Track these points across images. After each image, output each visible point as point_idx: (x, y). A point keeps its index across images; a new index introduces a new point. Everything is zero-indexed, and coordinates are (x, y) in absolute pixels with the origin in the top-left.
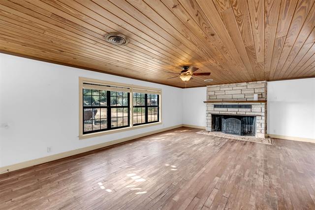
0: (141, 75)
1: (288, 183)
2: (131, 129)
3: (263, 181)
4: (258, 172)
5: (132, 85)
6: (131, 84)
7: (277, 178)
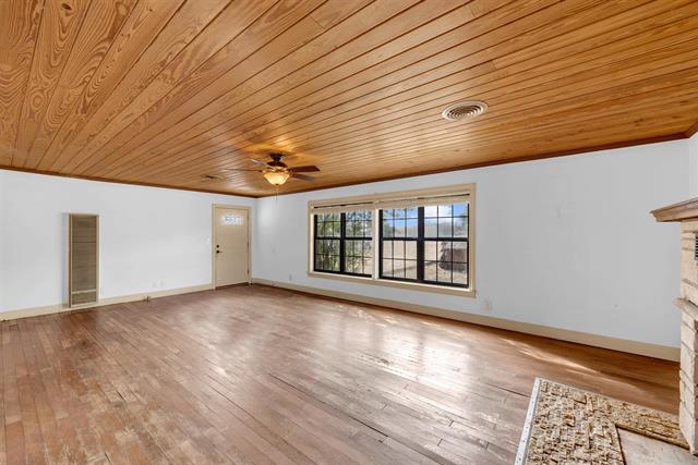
0: (358, 175)
1: (66, 415)
2: (374, 283)
3: (116, 389)
4: (138, 396)
5: (376, 194)
6: (372, 192)
7: (93, 412)
